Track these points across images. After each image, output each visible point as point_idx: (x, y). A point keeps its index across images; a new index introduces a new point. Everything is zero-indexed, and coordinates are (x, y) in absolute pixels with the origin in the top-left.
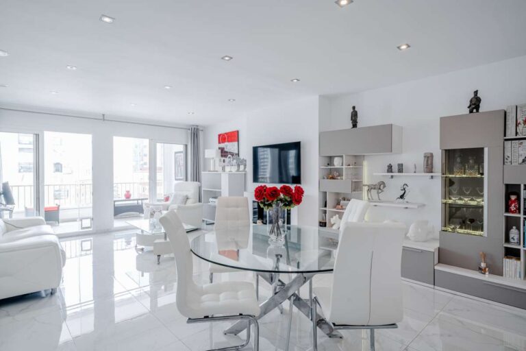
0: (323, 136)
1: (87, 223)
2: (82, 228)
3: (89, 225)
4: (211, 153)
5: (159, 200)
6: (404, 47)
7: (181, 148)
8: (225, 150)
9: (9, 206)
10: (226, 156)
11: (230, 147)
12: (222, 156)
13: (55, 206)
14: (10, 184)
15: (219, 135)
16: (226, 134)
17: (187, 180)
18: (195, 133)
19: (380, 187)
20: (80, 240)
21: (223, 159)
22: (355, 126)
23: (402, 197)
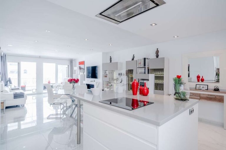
0: (103, 64)
1: (34, 91)
2: (33, 92)
3: (35, 91)
4: (76, 68)
5: (59, 84)
6: (111, 45)
7: (67, 66)
8: (81, 67)
9: (11, 85)
10: (81, 69)
11: (82, 66)
12: (80, 69)
13: (24, 85)
14: (11, 78)
15: (79, 62)
16: (81, 62)
17: (68, 77)
18: (71, 61)
19: (117, 79)
20: (32, 96)
21: (80, 70)
22: (111, 62)
23: (121, 82)
